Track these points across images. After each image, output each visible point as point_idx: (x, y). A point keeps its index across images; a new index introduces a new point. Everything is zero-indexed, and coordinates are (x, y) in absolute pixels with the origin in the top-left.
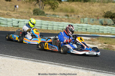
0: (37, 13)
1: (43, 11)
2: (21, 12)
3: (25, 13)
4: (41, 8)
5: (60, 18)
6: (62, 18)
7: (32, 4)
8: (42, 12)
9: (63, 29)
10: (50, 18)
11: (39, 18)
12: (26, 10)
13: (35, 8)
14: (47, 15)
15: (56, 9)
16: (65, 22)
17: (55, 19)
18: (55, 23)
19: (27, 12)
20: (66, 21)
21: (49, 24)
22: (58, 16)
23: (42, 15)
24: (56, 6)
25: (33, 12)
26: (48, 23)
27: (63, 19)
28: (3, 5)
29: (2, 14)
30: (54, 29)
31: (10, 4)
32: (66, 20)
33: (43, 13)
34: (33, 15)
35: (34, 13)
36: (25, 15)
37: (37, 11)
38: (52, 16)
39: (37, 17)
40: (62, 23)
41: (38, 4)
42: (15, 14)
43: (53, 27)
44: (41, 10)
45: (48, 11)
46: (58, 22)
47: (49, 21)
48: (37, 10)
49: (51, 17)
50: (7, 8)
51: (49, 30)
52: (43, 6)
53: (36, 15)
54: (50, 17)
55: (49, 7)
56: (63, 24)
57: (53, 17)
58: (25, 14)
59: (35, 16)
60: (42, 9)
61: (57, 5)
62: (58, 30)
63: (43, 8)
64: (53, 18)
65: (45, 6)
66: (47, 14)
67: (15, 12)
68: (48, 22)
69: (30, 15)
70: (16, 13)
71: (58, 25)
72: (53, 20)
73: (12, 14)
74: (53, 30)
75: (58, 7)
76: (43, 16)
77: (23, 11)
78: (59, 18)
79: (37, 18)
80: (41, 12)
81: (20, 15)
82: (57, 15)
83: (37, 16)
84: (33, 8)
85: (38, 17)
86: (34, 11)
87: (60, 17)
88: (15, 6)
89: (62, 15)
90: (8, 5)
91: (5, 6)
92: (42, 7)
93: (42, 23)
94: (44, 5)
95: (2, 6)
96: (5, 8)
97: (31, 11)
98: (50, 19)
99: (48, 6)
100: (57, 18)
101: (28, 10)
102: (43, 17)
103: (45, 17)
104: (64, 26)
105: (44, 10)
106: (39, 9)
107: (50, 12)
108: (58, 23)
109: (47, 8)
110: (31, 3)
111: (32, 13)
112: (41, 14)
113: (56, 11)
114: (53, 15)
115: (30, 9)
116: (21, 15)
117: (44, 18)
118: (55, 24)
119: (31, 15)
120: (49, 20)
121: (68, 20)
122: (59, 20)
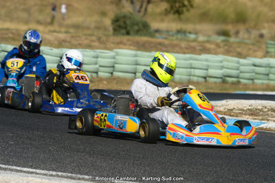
0: (125, 28)
1: (146, 22)
2: (77, 27)
3: (88, 28)
4: (139, 11)
5: (199, 42)
6: (204, 42)
8: (141, 25)
10: (166, 42)
11: (130, 45)
12: (92, 20)
14: (157, 35)
15: (185, 12)
16: (215, 54)
17: (183, 44)
19: (93, 25)
20: (219, 50)
22: (192, 36)
23: (141, 35)
24: (186, 3)
25: (112, 24)
27: (208, 46)
28: (17, 5)
29: (11, 35)
30: (177, 77)
32: (220, 47)
33: (144, 28)
34: (114, 34)
35: (115, 30)
36: (86, 35)
37: (125, 23)
38: (173, 36)
39: (125, 41)
40: (204, 56)
42: (55, 31)
44: (138, 17)
45: (163, 20)
46: (188, 56)
48: (125, 17)
49: (171, 38)
50: (30, 15)
52: (145, 5)
53: (123, 34)
54: (166, 38)
55: (164, 6)
56: (207, 60)
57: (177, 39)
58: (88, 32)
59: (118, 39)
61: (189, 1)
62: (189, 82)
63: (146, 10)
64: (175, 42)
66: (157, 31)
67: (56, 27)
69: (101, 35)
71: (191, 64)
72: (177, 49)
73: (44, 32)
75: (191, 6)
76: (145, 35)
77: (83, 22)
78: (195, 40)
79: (125, 44)
80: (137, 24)
81: (69, 35)
82: (190, 33)
83: (125, 38)
84: (112, 11)
85: (128, 40)
86: (116, 21)
87: (201, 38)
89: (205, 32)
90: (33, 3)
91: (22, 7)
92: (141, 7)
93: (136, 61)
94: (149, 2)
95: (12, 7)
97: (108, 22)
98: (165, 47)
100: (188, 41)
101: (96, 18)
102: (144, 39)
103: (151, 40)
104: (208, 66)
105: (147, 19)
106: (131, 14)
107: (169, 24)
108: (191, 59)
109: (158, 11)
111: (111, 29)
113: (188, 21)
114: (179, 32)
115: (104, 14)
116: (72, 37)
117: (146, 42)
119: (106, 35)
120: (164, 49)
121: (226, 47)
122: (194, 47)
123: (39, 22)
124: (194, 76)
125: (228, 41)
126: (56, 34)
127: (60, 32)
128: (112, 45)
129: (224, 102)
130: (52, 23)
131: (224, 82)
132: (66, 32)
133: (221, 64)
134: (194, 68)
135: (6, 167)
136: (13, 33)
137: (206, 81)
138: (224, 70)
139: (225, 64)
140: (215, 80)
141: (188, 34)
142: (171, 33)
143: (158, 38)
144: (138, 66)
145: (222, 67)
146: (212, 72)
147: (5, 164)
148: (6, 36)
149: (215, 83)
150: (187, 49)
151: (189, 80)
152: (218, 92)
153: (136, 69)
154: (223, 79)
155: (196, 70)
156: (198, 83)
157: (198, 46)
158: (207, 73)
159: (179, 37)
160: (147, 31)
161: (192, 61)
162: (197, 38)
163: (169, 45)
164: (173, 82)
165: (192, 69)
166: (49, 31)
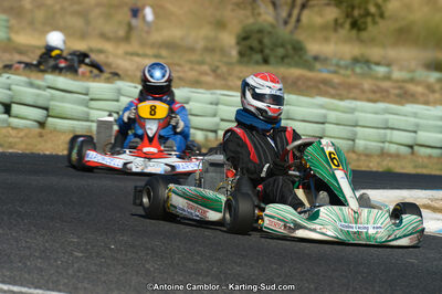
0: (262, 51)
1: (299, 42)
2: (170, 46)
3: (192, 50)
4: (286, 23)
5: (397, 81)
6: (404, 81)
8: (289, 47)
10: (336, 79)
12: (199, 36)
13: (251, 21)
14: (318, 66)
17: (367, 84)
18: (366, 111)
19: (201, 44)
20: (432, 97)
22: (381, 70)
23: (290, 65)
24: (373, 9)
25: (238, 43)
26: (322, 112)
27: (412, 88)
30: (360, 143)
32: (433, 91)
33: (295, 53)
34: (240, 62)
35: (241, 54)
36: (191, 62)
37: (260, 42)
38: (346, 68)
40: (410, 108)
42: (132, 54)
43: (355, 134)
44: (284, 32)
45: (327, 40)
46: (381, 105)
47: (333, 97)
48: (260, 31)
49: (342, 72)
50: (88, 23)
52: (296, 12)
53: (257, 63)
54: (335, 72)
55: (332, 13)
56: (416, 115)
57: (354, 74)
58: (194, 57)
60: (289, 27)
61: (378, 6)
62: (383, 154)
63: (298, 20)
64: (353, 80)
65: (306, 13)
66: (316, 58)
67: (134, 46)
68: (322, 107)
69: (217, 64)
70: (141, 52)
71: (386, 121)
72: (356, 92)
73: (116, 56)
74: (352, 150)
75: (382, 16)
76: (297, 65)
78: (387, 78)
80: (283, 46)
82: (378, 64)
84: (237, 20)
86: (245, 38)
87: (397, 74)
88: (136, 12)
89: (405, 61)
91: (76, 8)
92: (290, 15)
93: (287, 112)
94: (304, 6)
95: (57, 7)
97: (229, 39)
98: (334, 87)
100: (377, 78)
101: (206, 31)
102: (296, 72)
103: (309, 74)
104: (417, 125)
105: (301, 36)
106: (273, 26)
107: (336, 48)
109: (318, 20)
111: (234, 53)
112: (283, 58)
113: (373, 41)
114: (356, 61)
115: (221, 25)
117: (298, 78)
118: (361, 117)
119: (229, 64)
120: (332, 91)
122: (387, 91)
124: (391, 143)
126: (137, 59)
127: (144, 55)
132: (157, 57)
134: (392, 128)
137: (413, 153)
140: (429, 151)
141: (374, 67)
143: (320, 71)
144: (289, 122)
146: (423, 136)
149: (430, 157)
150: (374, 92)
151: (382, 149)
155: (395, 132)
156: (397, 156)
157: (394, 88)
158: (415, 138)
159: (358, 70)
160: (300, 57)
161: (387, 116)
162: (390, 73)
163: (340, 84)
164: (354, 152)
165: (388, 131)
166: (127, 53)
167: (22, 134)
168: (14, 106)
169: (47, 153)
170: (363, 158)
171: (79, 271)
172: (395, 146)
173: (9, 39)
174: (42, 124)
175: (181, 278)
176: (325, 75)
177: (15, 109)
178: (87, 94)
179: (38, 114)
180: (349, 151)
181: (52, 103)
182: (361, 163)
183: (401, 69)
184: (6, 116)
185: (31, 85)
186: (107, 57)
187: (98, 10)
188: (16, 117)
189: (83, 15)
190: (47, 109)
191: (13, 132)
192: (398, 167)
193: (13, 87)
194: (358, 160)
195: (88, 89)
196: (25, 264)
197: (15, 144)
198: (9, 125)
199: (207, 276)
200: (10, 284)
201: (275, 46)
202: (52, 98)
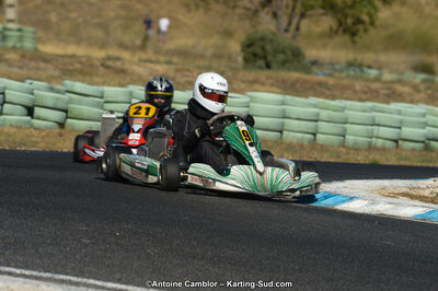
0: (265, 57)
1: (298, 49)
2: (183, 53)
3: (202, 56)
4: (287, 31)
5: (386, 82)
6: (393, 82)
7: (238, 11)
8: (289, 53)
9: (396, 141)
10: (331, 81)
11: (272, 85)
12: (208, 44)
14: (315, 69)
15: (361, 33)
16: (412, 102)
17: (358, 86)
18: (355, 109)
19: (209, 53)
20: (417, 96)
21: (324, 114)
22: (373, 73)
23: (289, 69)
24: (365, 18)
25: (243, 50)
26: (316, 110)
27: (399, 88)
28: (88, 18)
29: (78, 66)
30: (350, 139)
31: (123, 13)
32: (419, 91)
33: (294, 58)
34: (245, 68)
35: (246, 60)
36: (199, 67)
37: (263, 49)
38: (341, 71)
39: (263, 79)
40: (394, 106)
41: (266, 10)
42: (146, 61)
43: (345, 130)
44: (286, 39)
45: (324, 46)
46: (369, 104)
47: (327, 97)
48: (263, 39)
49: (337, 74)
50: (108, 34)
51: (324, 148)
52: (295, 22)
53: (260, 68)
54: (330, 75)
55: (328, 22)
56: (399, 112)
57: (348, 76)
58: (203, 63)
59: (251, 75)
60: (289, 35)
61: (370, 16)
62: (370, 148)
63: (298, 28)
64: (346, 82)
66: (314, 63)
67: (150, 54)
68: (315, 106)
69: (224, 68)
70: (154, 58)
71: (374, 118)
72: (349, 93)
73: (131, 62)
74: (343, 144)
75: (372, 23)
76: (296, 69)
77: (193, 47)
78: (378, 79)
79: (263, 84)
80: (283, 52)
81: (172, 67)
82: (370, 67)
83: (263, 74)
84: (242, 29)
85: (268, 78)
86: (249, 46)
87: (387, 76)
88: (148, 23)
90: (112, 14)
91: (96, 20)
92: (290, 24)
93: (284, 111)
94: (303, 16)
95: (80, 20)
96: (99, 34)
97: (235, 47)
98: (329, 89)
99: (325, 18)
100: (367, 80)
101: (215, 40)
102: (295, 75)
103: (307, 77)
104: (401, 122)
105: (301, 44)
106: (274, 34)
107: (333, 53)
108: (373, 110)
109: (317, 29)
110: (234, 7)
111: (240, 59)
112: (284, 63)
114: (350, 65)
115: (228, 34)
116: (178, 71)
117: (297, 81)
118: (351, 114)
119: (233, 69)
120: (328, 93)
121: (429, 92)
122: (377, 91)
123: (122, 46)
124: (378, 137)
125: (432, 82)
126: (150, 65)
127: (157, 62)
128: (242, 86)
129: (430, 182)
130: (143, 47)
131: (427, 148)
132: (169, 63)
133: (423, 120)
134: (379, 125)
135: (79, 280)
136: (81, 63)
137: (397, 146)
138: (428, 128)
139: (430, 118)
140: (412, 145)
141: (366, 69)
142: (337, 67)
143: (317, 74)
144: (286, 120)
145: (425, 125)
146: (407, 132)
147: (77, 276)
148: (71, 68)
149: (413, 150)
150: (365, 93)
151: (370, 143)
152: (419, 164)
153: (283, 124)
154: (426, 144)
155: (381, 128)
156: (384, 149)
157: (383, 89)
158: (399, 134)
159: (352, 73)
160: (299, 62)
161: (374, 114)
162: (381, 75)
163: (335, 86)
164: (344, 146)
165: (376, 127)
166: (141, 60)
167: (44, 134)
168: (36, 108)
169: (66, 150)
170: (352, 152)
171: (86, 256)
172: (381, 141)
173: (36, 49)
174: (61, 125)
175: (179, 262)
176: (321, 78)
177: (38, 111)
178: (102, 97)
179: (58, 115)
180: (339, 146)
181: (71, 106)
182: (350, 156)
183: (391, 72)
184: (29, 118)
185: (52, 90)
186: (123, 64)
187: (117, 22)
188: (39, 119)
189: (104, 26)
190: (66, 111)
191: (35, 133)
192: (383, 160)
193: (35, 92)
194: (348, 154)
195: (103, 92)
196: (37, 251)
197: (37, 143)
198: (32, 126)
199: (202, 259)
200: (22, 268)
201: (276, 52)
202: (70, 101)
